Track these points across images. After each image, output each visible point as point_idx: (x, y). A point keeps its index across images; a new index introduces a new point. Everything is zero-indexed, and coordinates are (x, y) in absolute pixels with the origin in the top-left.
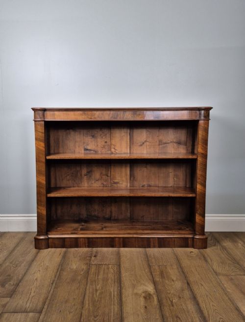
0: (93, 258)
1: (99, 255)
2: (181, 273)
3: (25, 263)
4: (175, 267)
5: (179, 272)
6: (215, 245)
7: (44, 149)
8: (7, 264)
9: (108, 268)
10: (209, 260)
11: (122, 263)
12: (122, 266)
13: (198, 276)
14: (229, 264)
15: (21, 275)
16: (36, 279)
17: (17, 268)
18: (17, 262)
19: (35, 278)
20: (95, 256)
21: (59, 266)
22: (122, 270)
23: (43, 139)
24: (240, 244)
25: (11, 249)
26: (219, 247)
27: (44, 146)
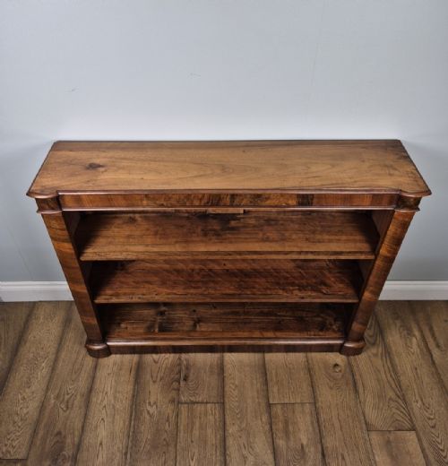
0: (182, 383)
1: (191, 377)
2: (316, 425)
3: (78, 397)
4: (308, 408)
5: (312, 423)
6: (374, 344)
7: (73, 251)
8: (53, 401)
9: (206, 414)
10: (361, 390)
11: (226, 400)
12: (227, 406)
13: (340, 432)
14: (390, 399)
15: (77, 433)
16: (101, 444)
17: (68, 412)
18: (67, 397)
19: (99, 439)
20: (185, 379)
21: (131, 407)
22: (227, 417)
23: (67, 237)
24: (414, 340)
25: (52, 357)
26: (380, 349)
27: (71, 247)
